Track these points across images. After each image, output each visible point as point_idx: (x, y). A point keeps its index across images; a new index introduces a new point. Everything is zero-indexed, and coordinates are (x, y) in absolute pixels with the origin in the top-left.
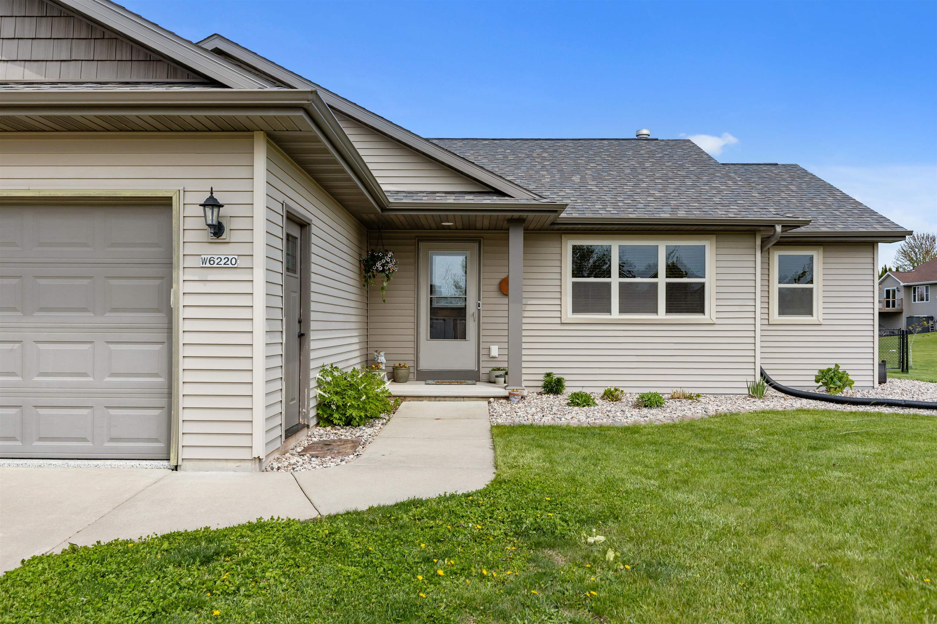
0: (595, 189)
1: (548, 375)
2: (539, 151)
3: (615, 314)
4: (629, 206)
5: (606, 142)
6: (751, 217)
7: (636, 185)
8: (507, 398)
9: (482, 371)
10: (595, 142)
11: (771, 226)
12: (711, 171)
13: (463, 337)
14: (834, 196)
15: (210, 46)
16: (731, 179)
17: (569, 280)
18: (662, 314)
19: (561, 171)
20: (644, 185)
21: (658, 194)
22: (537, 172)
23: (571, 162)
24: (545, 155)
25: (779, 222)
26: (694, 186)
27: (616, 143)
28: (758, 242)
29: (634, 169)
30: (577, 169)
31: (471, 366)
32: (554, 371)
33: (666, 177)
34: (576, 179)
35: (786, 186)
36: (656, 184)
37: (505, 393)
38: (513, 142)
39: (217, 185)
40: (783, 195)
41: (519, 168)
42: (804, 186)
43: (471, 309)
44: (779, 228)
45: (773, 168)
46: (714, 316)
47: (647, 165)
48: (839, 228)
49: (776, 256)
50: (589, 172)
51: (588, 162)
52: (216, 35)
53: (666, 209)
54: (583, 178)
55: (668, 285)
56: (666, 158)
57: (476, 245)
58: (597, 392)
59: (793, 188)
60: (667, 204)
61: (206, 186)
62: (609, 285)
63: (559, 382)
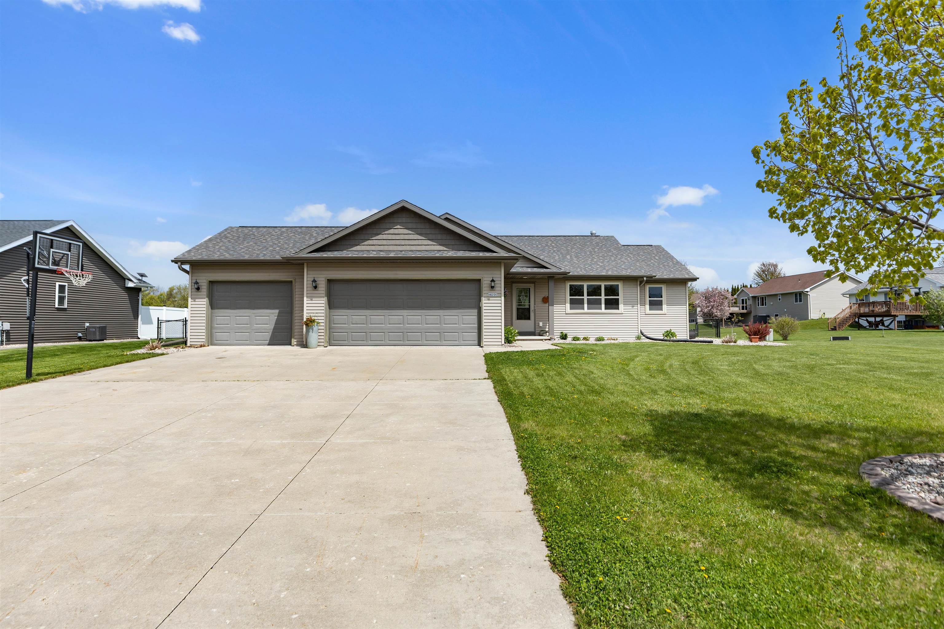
0: (576, 262)
1: (562, 333)
2: (550, 242)
3: (586, 310)
4: (591, 270)
5: (578, 237)
6: (635, 274)
7: (592, 260)
8: (549, 340)
9: (536, 332)
10: (573, 238)
11: (642, 277)
12: (622, 253)
13: (529, 318)
14: (673, 262)
15: (443, 217)
16: (629, 257)
17: (568, 297)
18: (603, 310)
19: (561, 253)
20: (595, 260)
21: (601, 264)
22: (552, 254)
23: (565, 249)
24: (553, 245)
25: (645, 276)
26: (615, 260)
27: (582, 238)
28: (639, 283)
29: (591, 252)
30: (568, 253)
31: (533, 330)
32: (564, 332)
33: (603, 256)
34: (568, 257)
35: (654, 257)
36: (600, 259)
37: (549, 338)
38: (538, 238)
39: (494, 276)
40: (652, 261)
41: (544, 252)
42: (662, 257)
43: (532, 308)
44: (645, 279)
45: (650, 247)
46: (623, 310)
47: (596, 250)
48: (672, 276)
49: (647, 287)
50: (573, 254)
51: (572, 249)
52: (447, 213)
53: (605, 271)
54: (571, 257)
55: (606, 299)
56: (604, 246)
57: (533, 285)
58: (581, 337)
59: (657, 258)
60: (605, 269)
61: (492, 276)
62: (583, 299)
63: (566, 335)
